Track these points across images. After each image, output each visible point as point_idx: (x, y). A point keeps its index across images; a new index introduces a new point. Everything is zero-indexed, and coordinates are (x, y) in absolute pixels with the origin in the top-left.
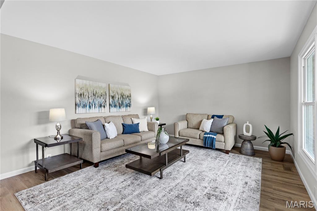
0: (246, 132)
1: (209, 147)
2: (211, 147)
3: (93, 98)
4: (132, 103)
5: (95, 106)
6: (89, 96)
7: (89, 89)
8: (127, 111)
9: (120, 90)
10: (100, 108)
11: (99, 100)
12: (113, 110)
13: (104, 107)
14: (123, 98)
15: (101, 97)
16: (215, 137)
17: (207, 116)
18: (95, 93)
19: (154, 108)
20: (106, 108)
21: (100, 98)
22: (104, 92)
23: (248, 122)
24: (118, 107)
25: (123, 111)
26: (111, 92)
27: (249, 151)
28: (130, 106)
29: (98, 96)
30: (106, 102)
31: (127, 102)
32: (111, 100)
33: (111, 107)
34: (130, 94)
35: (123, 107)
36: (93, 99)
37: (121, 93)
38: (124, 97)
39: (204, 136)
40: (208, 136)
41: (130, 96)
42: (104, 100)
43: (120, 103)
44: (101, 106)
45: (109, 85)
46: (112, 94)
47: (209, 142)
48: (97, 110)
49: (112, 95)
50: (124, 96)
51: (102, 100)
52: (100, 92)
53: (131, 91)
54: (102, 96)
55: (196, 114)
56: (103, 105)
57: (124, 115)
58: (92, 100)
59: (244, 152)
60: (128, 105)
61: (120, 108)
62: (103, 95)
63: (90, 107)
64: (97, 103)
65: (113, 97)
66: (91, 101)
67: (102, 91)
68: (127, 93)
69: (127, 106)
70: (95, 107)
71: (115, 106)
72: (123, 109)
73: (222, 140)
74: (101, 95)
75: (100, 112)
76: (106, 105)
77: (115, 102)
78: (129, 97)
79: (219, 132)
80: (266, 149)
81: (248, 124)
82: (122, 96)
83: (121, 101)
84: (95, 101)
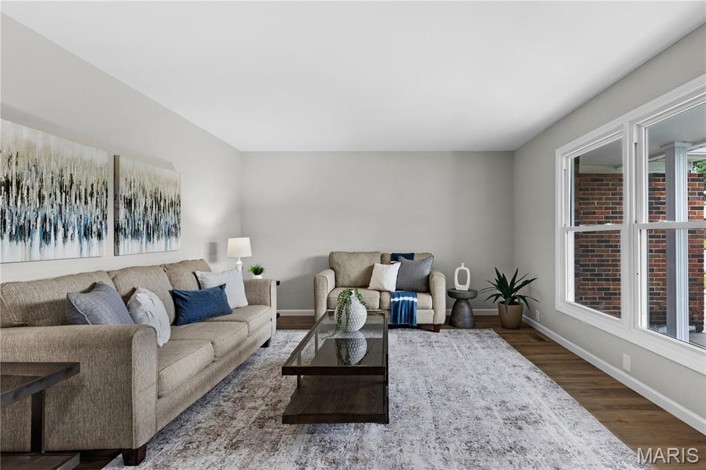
0: (460, 284)
1: (403, 323)
2: (409, 324)
3: (58, 201)
4: (182, 225)
5: (66, 231)
6: (45, 193)
7: (43, 164)
8: (168, 249)
9: (150, 179)
10: (84, 241)
11: (81, 209)
12: (129, 246)
13: (100, 236)
14: (159, 209)
15: (89, 199)
16: (415, 300)
17: (380, 256)
18: (67, 183)
19: (248, 238)
20: (104, 241)
21: (86, 203)
22: (101, 182)
23: (463, 264)
24: (145, 236)
25: (159, 251)
26: (122, 183)
27: (468, 320)
28: (176, 235)
29: (78, 197)
30: (105, 217)
31: (168, 219)
32: (123, 211)
33: (121, 236)
34: (179, 196)
35: (158, 237)
36: (60, 206)
37: (154, 191)
38: (162, 204)
39: (392, 300)
40: (401, 299)
41: (179, 204)
42: (99, 210)
43: (151, 223)
44: (87, 233)
45: (116, 159)
46: (125, 192)
47: (403, 313)
48: (73, 247)
49: (128, 195)
50: (163, 201)
51: (91, 211)
52: (86, 179)
53: (180, 186)
54: (92, 195)
55: (354, 253)
56: (94, 229)
57: (168, 262)
58: (56, 208)
59: (460, 323)
60: (173, 229)
61: (150, 241)
62: (95, 194)
63: (45, 236)
64: (73, 219)
65: (129, 203)
66: (51, 212)
67: (92, 179)
68: (169, 194)
69: (169, 233)
70: (65, 236)
71: (136, 234)
72: (159, 244)
73: (428, 305)
74: (89, 192)
75: (85, 253)
76: (106, 228)
77: (137, 219)
78: (175, 204)
79: (419, 289)
80: (495, 311)
81: (463, 268)
82: (157, 202)
83: (153, 217)
84: (66, 211)
